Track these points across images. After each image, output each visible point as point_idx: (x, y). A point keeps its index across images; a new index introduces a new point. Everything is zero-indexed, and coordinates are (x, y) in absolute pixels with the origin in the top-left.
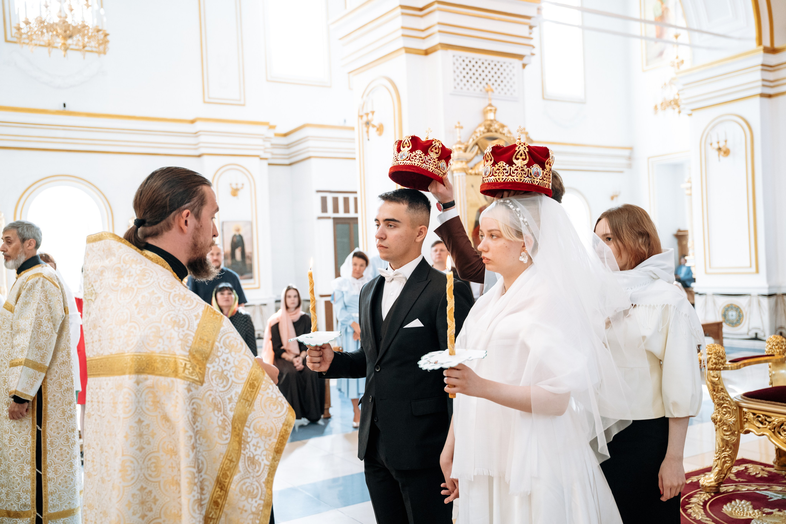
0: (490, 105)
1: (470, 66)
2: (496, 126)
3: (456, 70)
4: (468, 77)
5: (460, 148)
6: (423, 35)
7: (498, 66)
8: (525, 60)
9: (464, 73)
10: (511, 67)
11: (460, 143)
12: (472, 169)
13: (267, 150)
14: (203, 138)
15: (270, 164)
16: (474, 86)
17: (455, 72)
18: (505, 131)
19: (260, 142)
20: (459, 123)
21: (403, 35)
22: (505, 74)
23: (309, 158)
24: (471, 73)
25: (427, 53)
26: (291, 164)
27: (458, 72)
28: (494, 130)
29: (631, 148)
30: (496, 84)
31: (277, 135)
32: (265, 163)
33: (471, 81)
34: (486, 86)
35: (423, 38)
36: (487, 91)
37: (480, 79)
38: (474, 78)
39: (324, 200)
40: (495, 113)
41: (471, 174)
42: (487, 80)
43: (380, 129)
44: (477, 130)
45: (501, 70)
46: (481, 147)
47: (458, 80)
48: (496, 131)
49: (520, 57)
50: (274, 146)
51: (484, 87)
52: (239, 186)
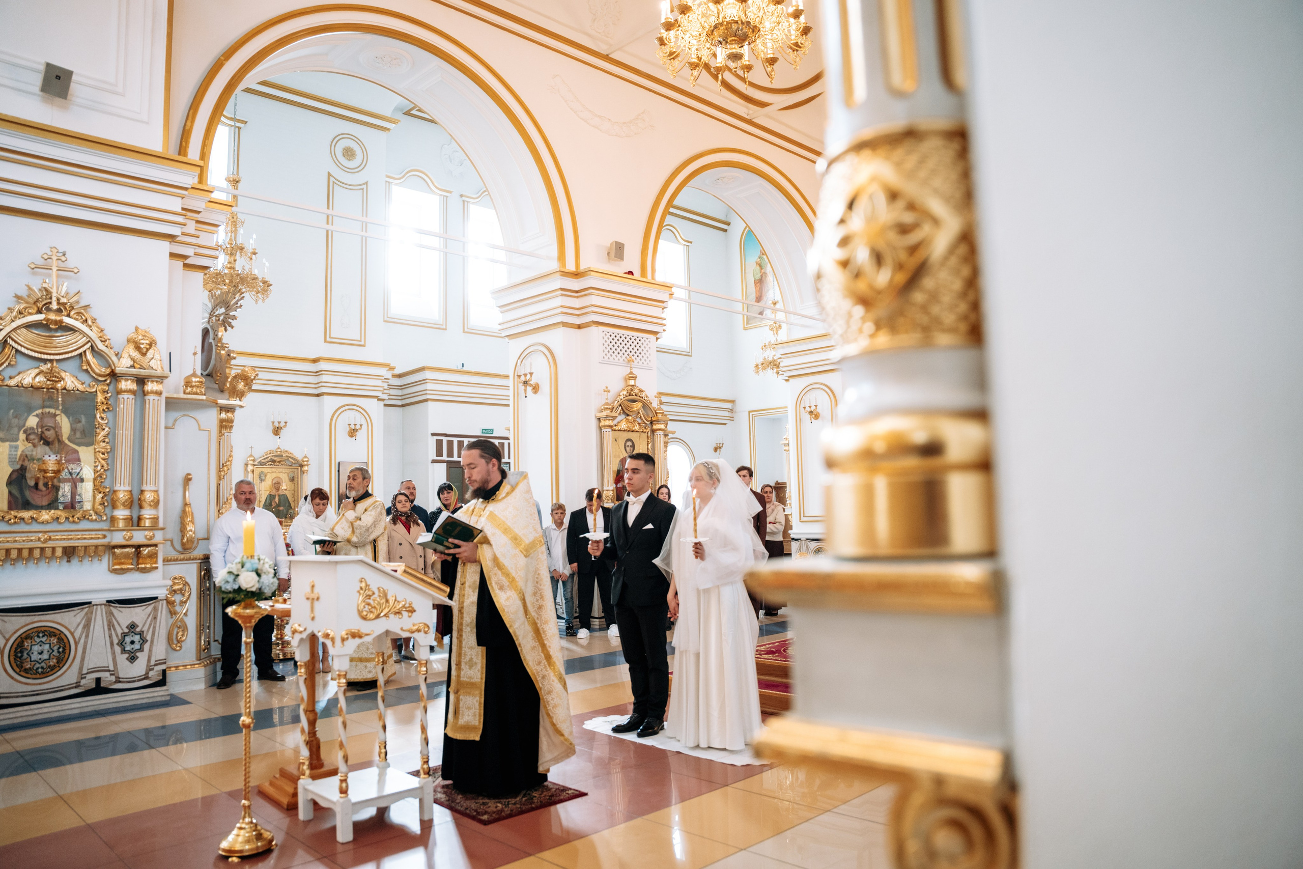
0: (631, 373)
1: (616, 340)
2: (637, 391)
3: (605, 343)
4: (614, 349)
5: (607, 408)
6: (578, 312)
7: (638, 340)
8: (658, 336)
9: (611, 345)
10: (647, 341)
11: (607, 404)
12: (616, 426)
13: (386, 391)
14: (325, 378)
15: (385, 405)
16: (619, 356)
17: (603, 344)
18: (643, 395)
19: (379, 383)
20: (607, 388)
21: (562, 313)
22: (643, 347)
23: (426, 400)
24: (616, 346)
25: (579, 327)
26: (402, 406)
27: (606, 345)
28: (634, 394)
29: (733, 402)
30: (636, 355)
31: (395, 376)
32: (382, 403)
33: (616, 353)
34: (628, 357)
35: (578, 315)
36: (629, 361)
37: (623, 350)
38: (618, 350)
39: (439, 444)
40: (635, 380)
41: (615, 430)
42: (628, 351)
43: (536, 389)
44: (621, 394)
45: (640, 343)
46: (624, 408)
47: (606, 352)
48: (636, 395)
49: (655, 333)
50: (391, 387)
51: (626, 357)
52: (358, 427)
